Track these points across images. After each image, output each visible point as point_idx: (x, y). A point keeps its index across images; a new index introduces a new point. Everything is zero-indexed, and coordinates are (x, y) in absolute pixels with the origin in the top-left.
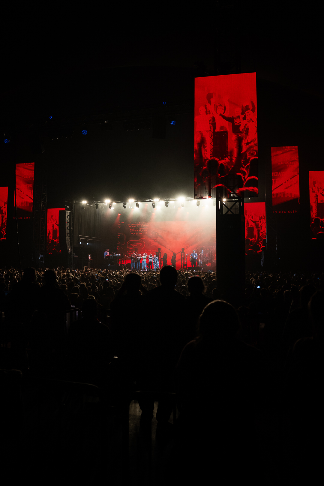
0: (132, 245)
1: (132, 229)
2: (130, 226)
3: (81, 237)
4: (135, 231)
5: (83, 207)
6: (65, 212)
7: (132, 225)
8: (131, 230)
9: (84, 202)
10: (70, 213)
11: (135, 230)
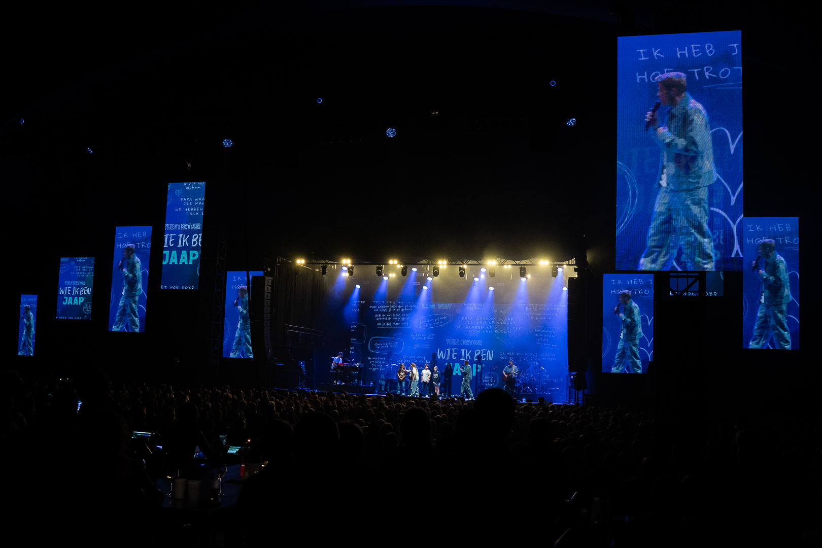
0: (378, 346)
1: (380, 316)
2: (375, 309)
3: (289, 328)
4: (386, 319)
5: (297, 271)
6: (265, 279)
7: (381, 308)
8: (378, 317)
9: (301, 262)
10: (273, 281)
11: (385, 317)
